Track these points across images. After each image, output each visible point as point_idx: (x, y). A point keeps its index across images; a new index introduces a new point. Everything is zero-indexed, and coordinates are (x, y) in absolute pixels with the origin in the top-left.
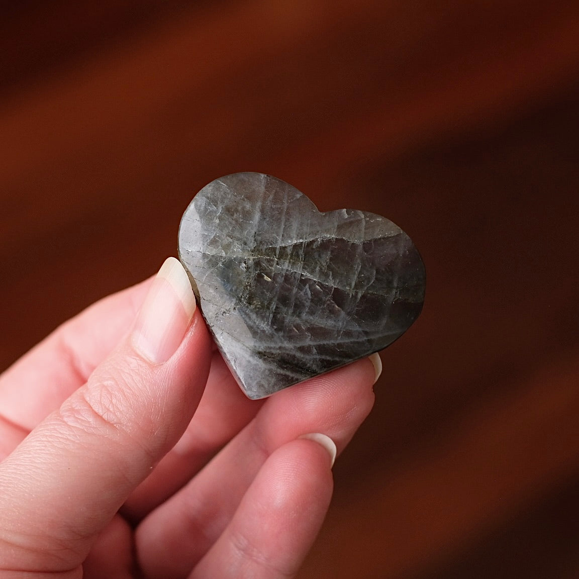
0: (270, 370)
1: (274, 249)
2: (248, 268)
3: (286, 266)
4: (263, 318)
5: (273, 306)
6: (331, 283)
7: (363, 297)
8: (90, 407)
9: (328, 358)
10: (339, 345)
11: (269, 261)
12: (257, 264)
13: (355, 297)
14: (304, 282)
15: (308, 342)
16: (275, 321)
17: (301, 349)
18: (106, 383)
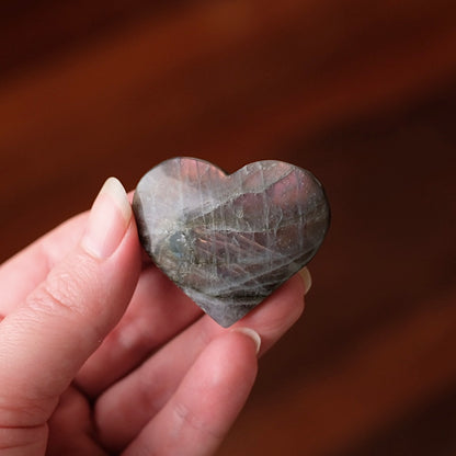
0: (230, 306)
1: (201, 218)
2: (187, 238)
3: (214, 228)
4: (210, 271)
5: (215, 260)
6: (250, 231)
7: (278, 232)
8: (51, 295)
9: (269, 283)
10: (274, 272)
11: (200, 228)
12: (192, 232)
13: (272, 234)
14: (230, 235)
15: (250, 277)
16: (219, 271)
17: (246, 284)
18: (62, 276)
